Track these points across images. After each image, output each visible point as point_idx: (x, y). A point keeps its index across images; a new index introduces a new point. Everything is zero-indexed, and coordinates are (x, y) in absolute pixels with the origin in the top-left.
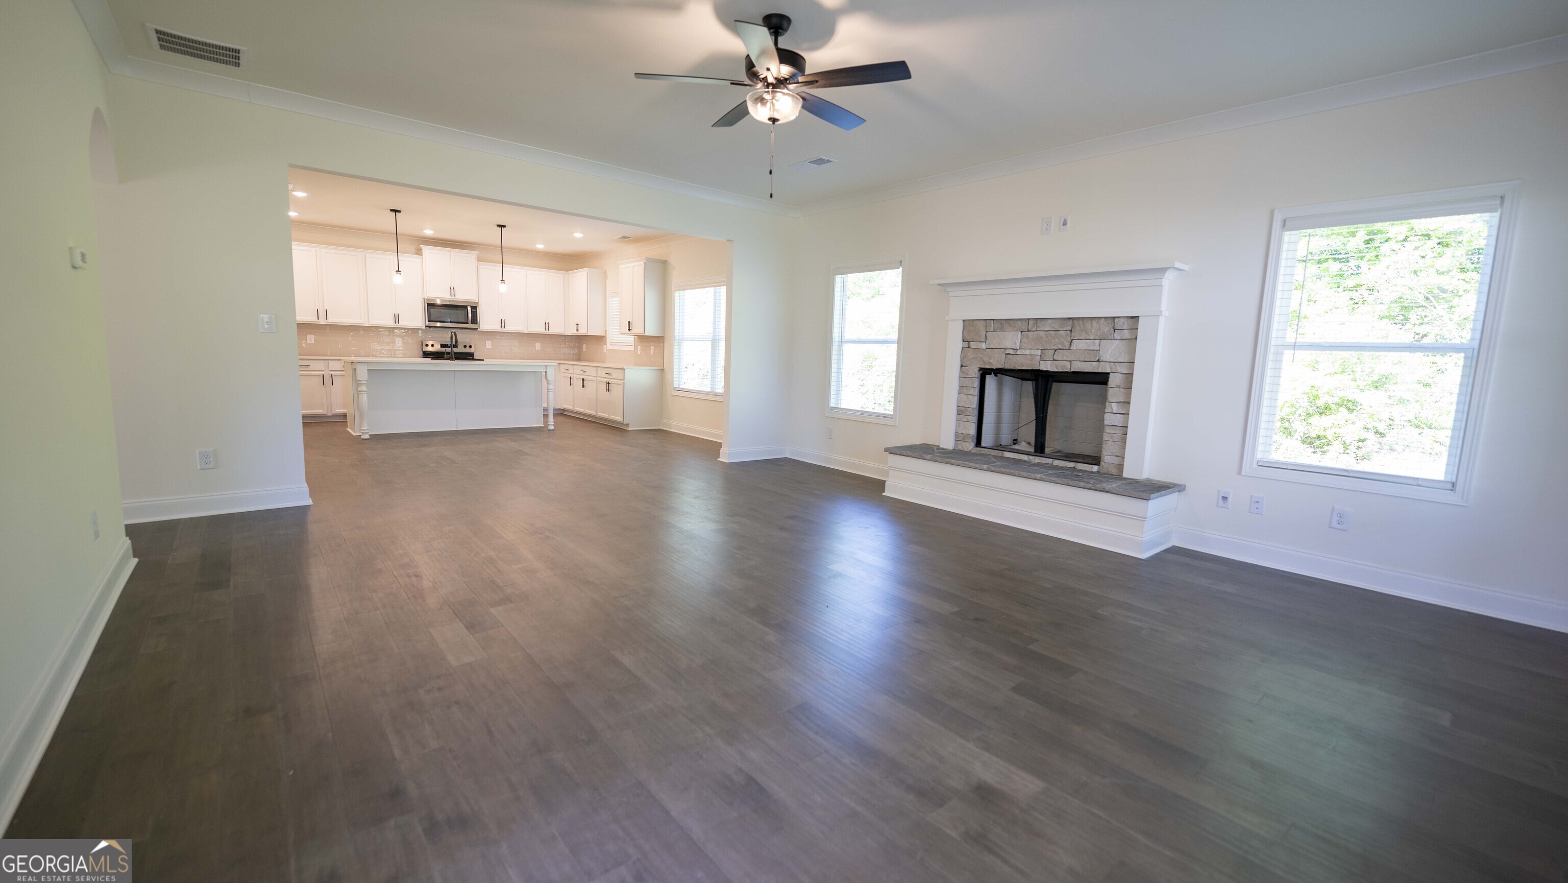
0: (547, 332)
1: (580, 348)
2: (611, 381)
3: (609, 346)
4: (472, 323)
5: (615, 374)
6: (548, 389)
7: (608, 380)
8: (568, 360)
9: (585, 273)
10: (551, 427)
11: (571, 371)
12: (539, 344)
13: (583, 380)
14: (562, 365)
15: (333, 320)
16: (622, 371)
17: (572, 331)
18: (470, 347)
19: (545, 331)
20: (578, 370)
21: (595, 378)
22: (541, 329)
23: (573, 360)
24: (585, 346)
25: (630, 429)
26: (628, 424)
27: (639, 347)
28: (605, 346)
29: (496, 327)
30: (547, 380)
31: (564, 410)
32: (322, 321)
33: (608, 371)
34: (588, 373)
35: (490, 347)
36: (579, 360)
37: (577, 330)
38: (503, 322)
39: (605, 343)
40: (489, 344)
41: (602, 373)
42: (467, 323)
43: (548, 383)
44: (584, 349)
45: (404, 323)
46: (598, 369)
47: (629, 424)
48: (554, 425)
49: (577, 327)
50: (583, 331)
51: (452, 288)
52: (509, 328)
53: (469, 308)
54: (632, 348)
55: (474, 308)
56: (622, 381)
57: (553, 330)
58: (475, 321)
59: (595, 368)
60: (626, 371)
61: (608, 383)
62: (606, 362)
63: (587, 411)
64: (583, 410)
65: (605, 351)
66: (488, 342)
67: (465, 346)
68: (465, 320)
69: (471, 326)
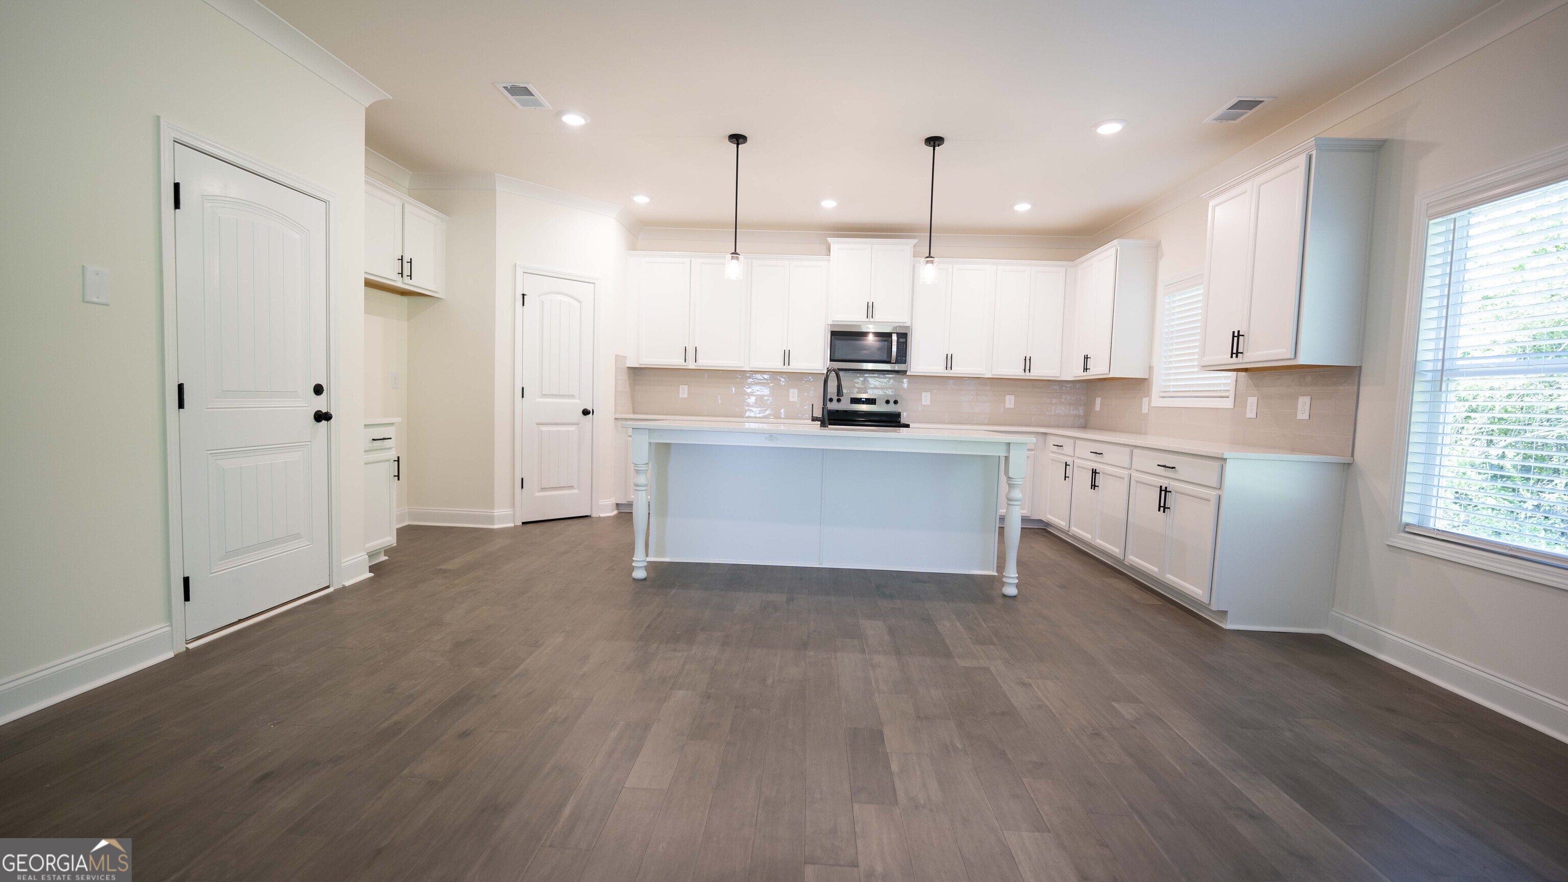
0: (1027, 376)
1: (1089, 405)
2: (1172, 485)
3: (1156, 400)
4: (897, 362)
5: (1186, 468)
6: (1009, 500)
7: (1165, 483)
8: (1064, 427)
9: (1113, 251)
10: (1011, 591)
11: (1068, 449)
12: (1012, 397)
13: (1094, 472)
14: (1052, 437)
15: (705, 362)
16: (1217, 464)
17: (1075, 372)
18: (896, 402)
19: (1023, 373)
20: (1084, 450)
21: (1126, 472)
22: (1016, 371)
23: (1073, 427)
24: (1098, 401)
25: (1229, 626)
26: (1223, 614)
27: (1252, 401)
28: (1145, 400)
29: (938, 369)
30: (1009, 478)
31: (1048, 524)
32: (691, 365)
33: (1169, 460)
34: (1107, 458)
35: (928, 403)
36: (1085, 426)
37: (1086, 369)
38: (949, 361)
39: (1148, 394)
40: (926, 398)
41: (1147, 462)
42: (889, 362)
43: (1011, 486)
44: (1098, 407)
45: (797, 365)
46: (1136, 451)
47: (1226, 612)
48: (1018, 586)
49: (1086, 363)
50: (1098, 370)
51: (870, 305)
52: (959, 369)
53: (894, 337)
54: (1228, 404)
55: (903, 337)
56: (1215, 493)
57: (1039, 371)
58: (902, 356)
59: (1128, 450)
60: (1229, 467)
61: (1164, 491)
62: (1145, 433)
63: (1098, 541)
64: (1090, 536)
65: (1145, 410)
66: (924, 394)
67: (888, 402)
68: (885, 358)
69: (897, 367)
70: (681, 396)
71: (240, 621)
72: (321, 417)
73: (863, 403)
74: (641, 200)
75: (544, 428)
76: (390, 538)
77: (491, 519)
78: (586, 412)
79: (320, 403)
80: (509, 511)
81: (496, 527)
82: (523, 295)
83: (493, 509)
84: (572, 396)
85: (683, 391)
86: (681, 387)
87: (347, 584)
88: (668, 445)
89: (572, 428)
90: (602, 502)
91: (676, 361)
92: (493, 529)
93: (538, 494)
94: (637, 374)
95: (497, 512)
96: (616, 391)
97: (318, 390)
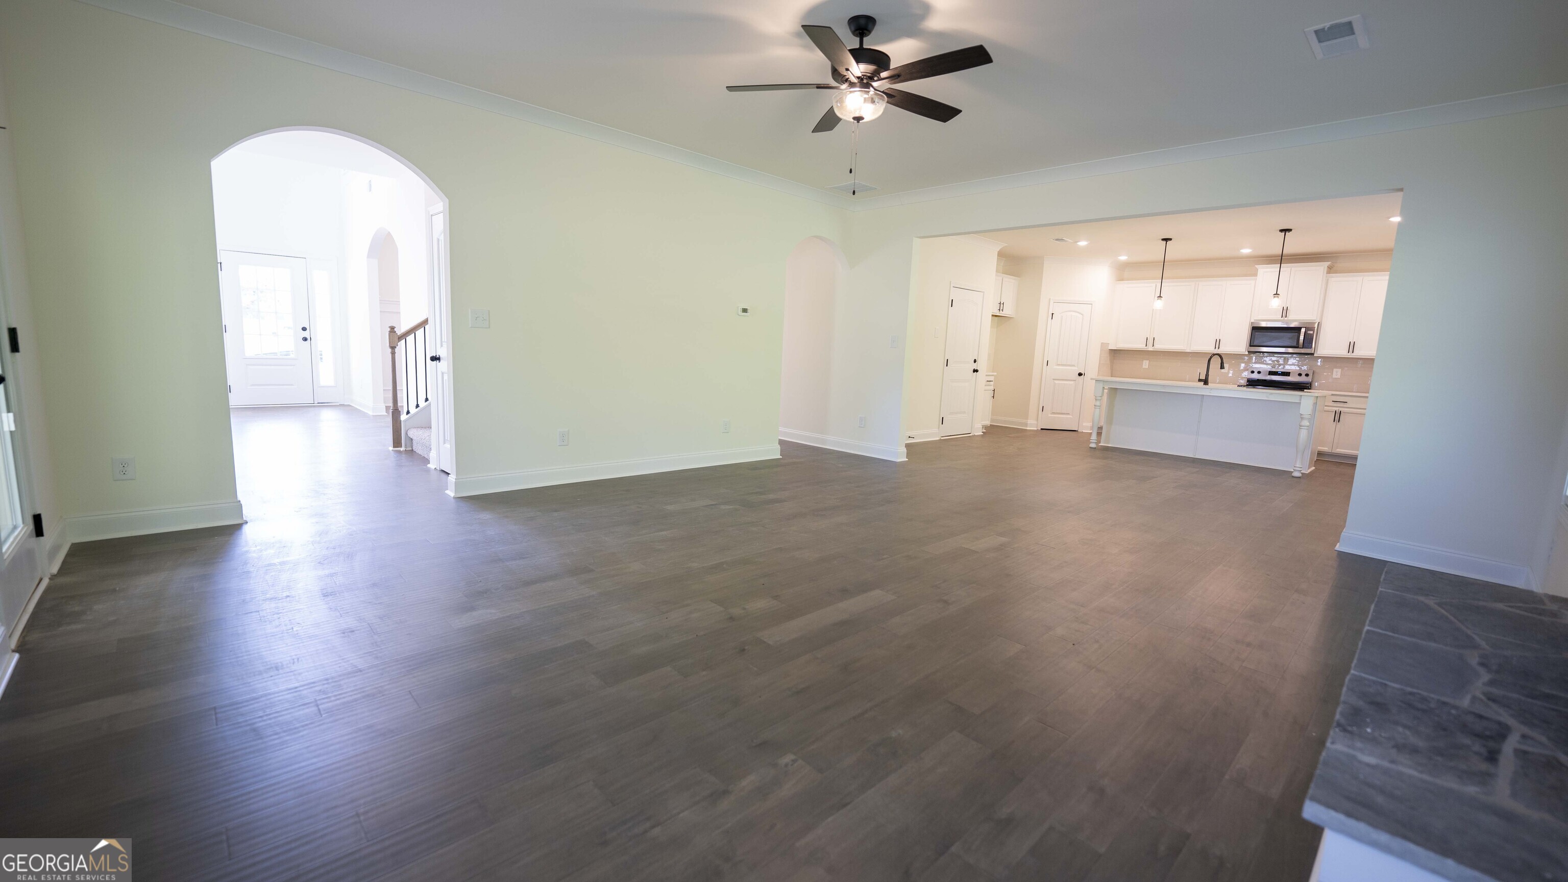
4: (1305, 347)
10: (1296, 474)
15: (1159, 346)
18: (1307, 375)
29: (1342, 352)
30: (1300, 414)
32: (1150, 348)
38: (1351, 347)
42: (1298, 347)
43: (1301, 418)
45: (1226, 349)
53: (1303, 330)
55: (1310, 330)
58: (1310, 343)
66: (1335, 370)
67: (1300, 375)
68: (1295, 344)
69: (1303, 351)
70: (1144, 367)
71: (950, 436)
72: (975, 371)
73: (1279, 375)
74: (1123, 258)
75: (1057, 382)
76: (988, 422)
77: (1026, 425)
78: (1080, 374)
79: (975, 366)
80: (1035, 422)
81: (1028, 428)
82: (1053, 314)
83: (1027, 418)
84: (1074, 366)
85: (1146, 364)
86: (1144, 361)
87: (976, 434)
88: (1116, 389)
89: (1072, 382)
90: (1085, 424)
91: (1141, 346)
92: (1026, 430)
93: (1050, 415)
94: (1116, 354)
95: (1029, 422)
96: (1099, 363)
97: (975, 361)
